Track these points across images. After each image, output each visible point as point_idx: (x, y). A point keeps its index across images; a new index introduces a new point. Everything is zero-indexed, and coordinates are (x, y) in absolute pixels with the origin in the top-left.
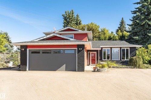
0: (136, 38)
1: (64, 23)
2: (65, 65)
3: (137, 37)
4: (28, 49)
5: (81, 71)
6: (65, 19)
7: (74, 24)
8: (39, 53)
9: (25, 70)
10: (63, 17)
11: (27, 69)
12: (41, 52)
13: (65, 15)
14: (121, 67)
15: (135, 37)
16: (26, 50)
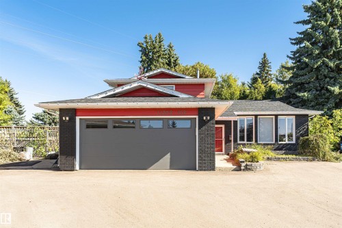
0: (304, 96)
1: (141, 62)
2: (169, 154)
3: (306, 94)
4: (78, 118)
5: (208, 170)
6: (144, 52)
7: (163, 64)
8: (106, 127)
9: (72, 169)
10: (140, 49)
11: (77, 167)
12: (110, 125)
13: (145, 44)
14: (285, 159)
15: (302, 94)
16: (73, 120)
